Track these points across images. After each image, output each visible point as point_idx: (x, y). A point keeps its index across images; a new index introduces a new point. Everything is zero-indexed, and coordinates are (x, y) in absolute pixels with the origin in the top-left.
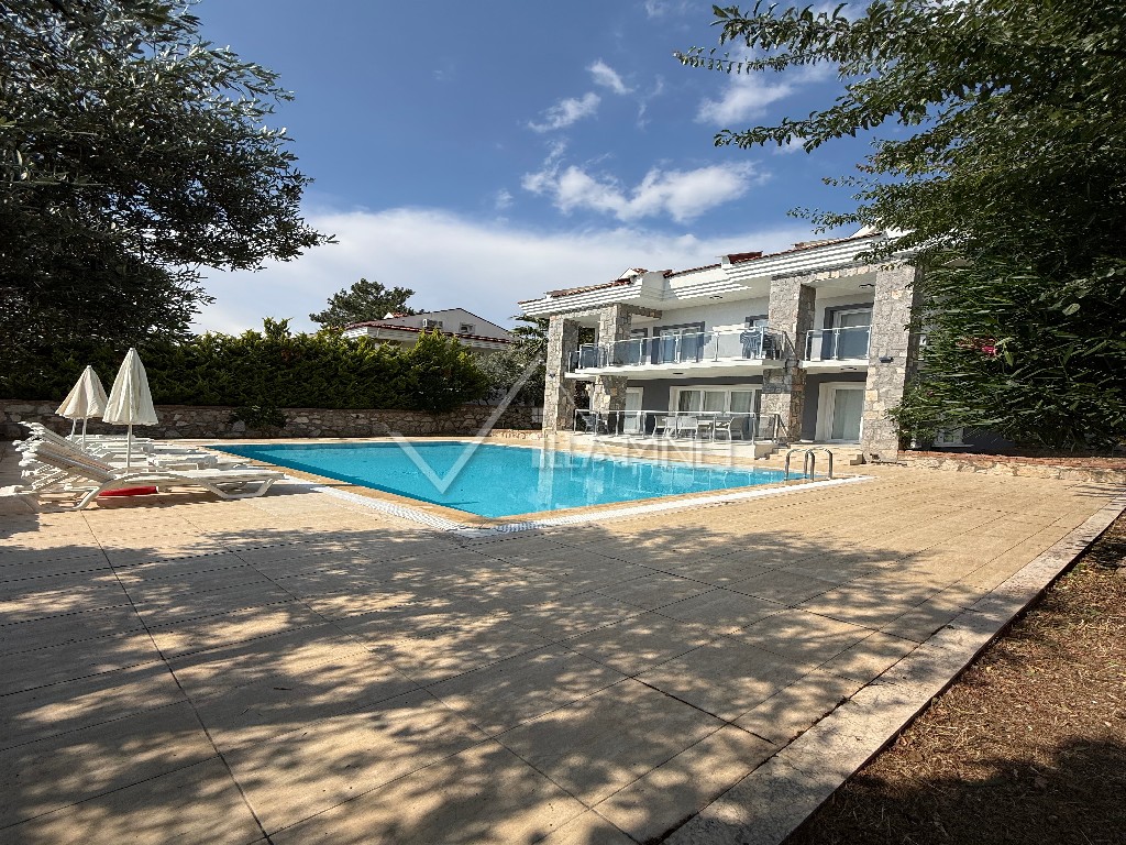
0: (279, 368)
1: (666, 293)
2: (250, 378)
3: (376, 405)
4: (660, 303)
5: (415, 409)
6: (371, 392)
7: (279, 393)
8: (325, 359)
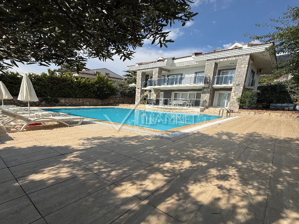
0: (54, 85)
1: (173, 64)
2: (45, 88)
3: (85, 97)
4: (171, 67)
5: (96, 98)
6: (83, 93)
7: (55, 93)
8: (69, 83)
